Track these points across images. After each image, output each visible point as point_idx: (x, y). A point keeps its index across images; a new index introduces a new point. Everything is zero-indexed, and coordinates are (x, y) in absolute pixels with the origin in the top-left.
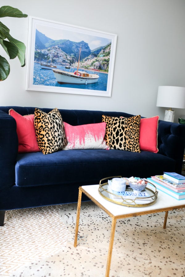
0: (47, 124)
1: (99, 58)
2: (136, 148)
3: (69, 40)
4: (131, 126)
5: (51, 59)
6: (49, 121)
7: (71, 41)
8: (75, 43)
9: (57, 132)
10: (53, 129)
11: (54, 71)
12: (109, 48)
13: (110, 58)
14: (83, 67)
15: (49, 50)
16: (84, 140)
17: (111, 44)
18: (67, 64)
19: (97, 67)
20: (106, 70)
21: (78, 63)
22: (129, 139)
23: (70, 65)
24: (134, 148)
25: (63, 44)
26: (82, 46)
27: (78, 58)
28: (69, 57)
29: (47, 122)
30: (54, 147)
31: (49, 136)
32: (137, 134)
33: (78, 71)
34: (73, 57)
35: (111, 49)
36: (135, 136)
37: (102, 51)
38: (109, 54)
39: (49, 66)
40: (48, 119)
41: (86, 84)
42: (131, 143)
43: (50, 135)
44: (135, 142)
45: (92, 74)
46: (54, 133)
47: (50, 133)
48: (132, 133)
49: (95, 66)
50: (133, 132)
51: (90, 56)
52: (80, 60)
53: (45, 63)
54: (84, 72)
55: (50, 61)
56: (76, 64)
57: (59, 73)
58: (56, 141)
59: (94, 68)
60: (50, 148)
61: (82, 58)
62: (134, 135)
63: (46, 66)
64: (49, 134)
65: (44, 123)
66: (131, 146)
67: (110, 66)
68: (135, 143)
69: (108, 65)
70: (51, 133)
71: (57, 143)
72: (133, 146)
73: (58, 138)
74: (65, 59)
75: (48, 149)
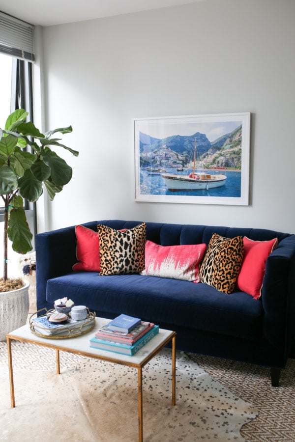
0: (106, 243)
1: (223, 151)
2: (221, 287)
3: (179, 136)
4: (224, 253)
5: (158, 163)
6: (110, 239)
7: (182, 137)
8: (186, 137)
9: (118, 252)
10: (113, 248)
11: (163, 176)
12: (238, 134)
13: (242, 148)
14: (201, 167)
15: (156, 152)
16: (160, 265)
17: (241, 127)
18: (179, 165)
19: (222, 164)
20: (237, 167)
21: (193, 163)
22: (216, 271)
23: (184, 166)
24: (219, 285)
25: (172, 142)
26: (197, 139)
27: (193, 156)
28: (180, 157)
29: (107, 241)
30: (112, 269)
31: (108, 256)
32: (230, 265)
33: (195, 173)
34: (186, 156)
35: (242, 135)
36: (227, 267)
37: (228, 140)
38: (240, 142)
39: (157, 171)
40: (110, 237)
41: (207, 189)
42: (217, 277)
43: (109, 254)
44: (224, 277)
45: (215, 174)
46: (114, 253)
47: (108, 252)
48: (221, 262)
49: (218, 163)
50: (225, 261)
51: (211, 150)
52: (196, 158)
53: (152, 169)
54: (203, 174)
55: (158, 165)
56: (191, 165)
57: (169, 178)
58: (116, 262)
59: (218, 166)
60: (107, 270)
61: (199, 155)
62: (225, 266)
63: (153, 171)
64: (107, 254)
65: (103, 241)
66: (216, 281)
67: (243, 159)
68: (222, 279)
69: (239, 159)
70: (110, 253)
71: (118, 265)
72: (219, 282)
73: (119, 259)
74: (175, 160)
75: (105, 270)
